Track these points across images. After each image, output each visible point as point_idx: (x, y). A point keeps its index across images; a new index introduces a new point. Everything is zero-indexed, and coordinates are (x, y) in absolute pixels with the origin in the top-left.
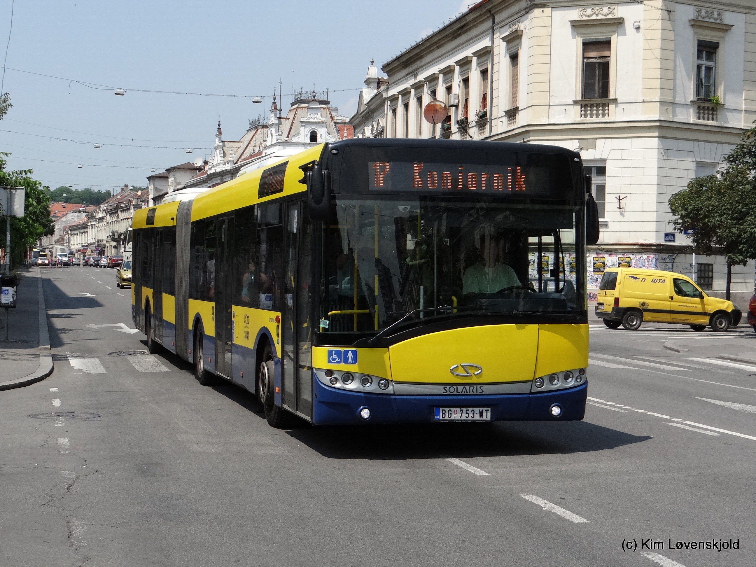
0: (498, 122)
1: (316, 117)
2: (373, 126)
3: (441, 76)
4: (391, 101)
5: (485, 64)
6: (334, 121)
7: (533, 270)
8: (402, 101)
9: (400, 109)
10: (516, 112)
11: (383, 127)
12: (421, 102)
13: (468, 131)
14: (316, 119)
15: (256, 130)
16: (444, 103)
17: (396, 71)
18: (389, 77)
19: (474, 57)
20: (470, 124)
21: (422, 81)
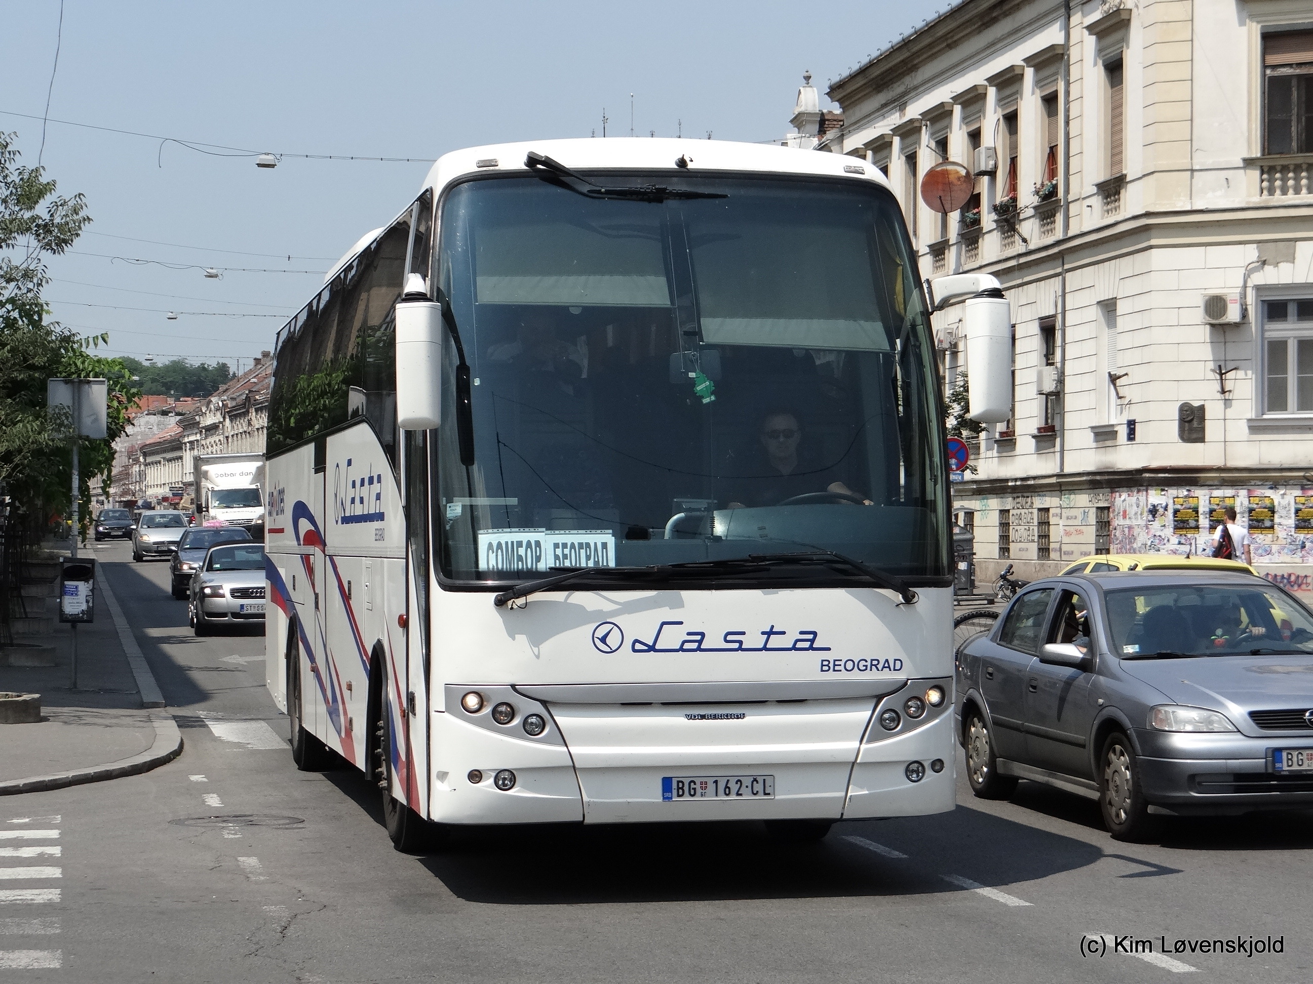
0: (1081, 207)
3: (957, 109)
5: (1051, 82)
7: (1164, 526)
10: (1119, 186)
12: (915, 165)
13: (1017, 227)
16: (964, 167)
17: (860, 98)
18: (844, 112)
19: (1028, 67)
20: (1023, 211)
21: (917, 120)
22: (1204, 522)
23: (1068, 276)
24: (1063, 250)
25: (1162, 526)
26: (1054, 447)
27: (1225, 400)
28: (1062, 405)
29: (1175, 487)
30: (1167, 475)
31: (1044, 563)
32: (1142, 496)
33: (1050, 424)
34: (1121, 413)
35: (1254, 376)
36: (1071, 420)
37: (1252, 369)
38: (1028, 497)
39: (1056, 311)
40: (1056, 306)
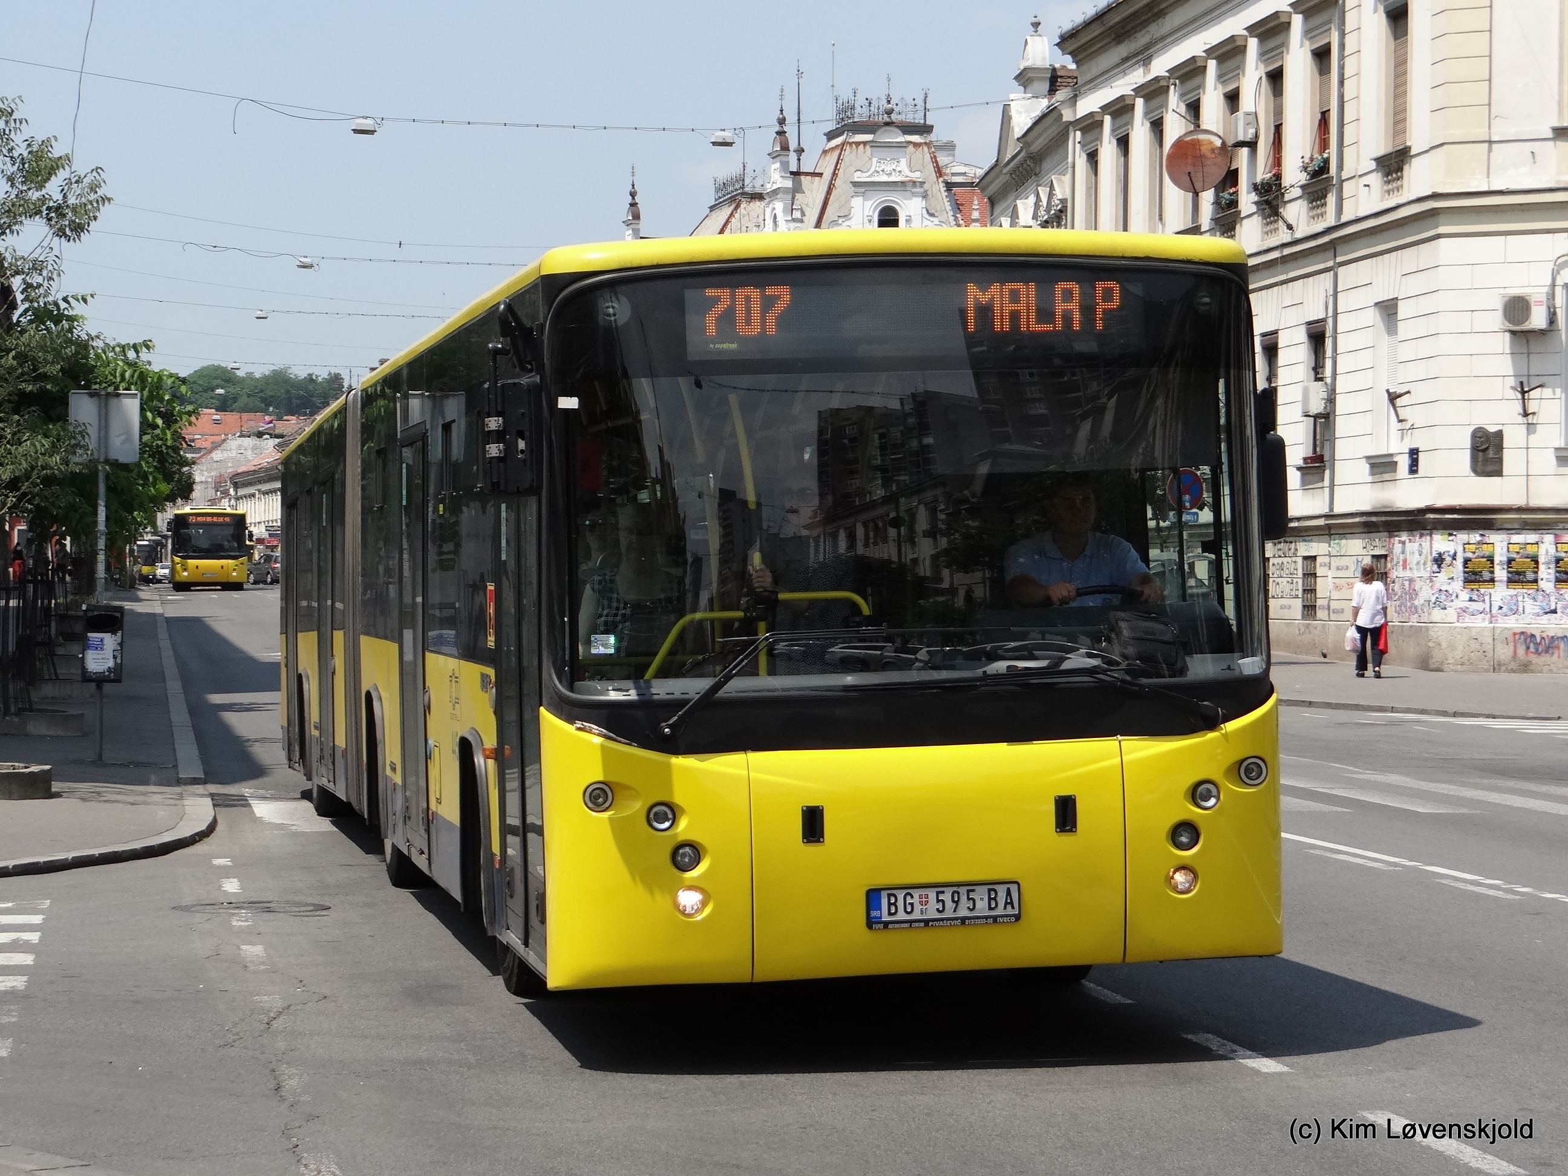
0: (1357, 187)
1: (894, 170)
2: (1038, 195)
3: (1212, 65)
4: (1085, 130)
5: (1323, 32)
6: (945, 177)
7: (1452, 578)
8: (1113, 131)
9: (1108, 150)
10: (1402, 161)
11: (1063, 201)
12: (1161, 132)
13: (1281, 210)
14: (894, 173)
15: (733, 206)
16: (1220, 137)
17: (1096, 51)
18: (1078, 67)
19: (1296, 13)
20: (1288, 191)
21: (1164, 78)
22: (1501, 574)
23: (1341, 270)
24: (1335, 239)
25: (1449, 579)
26: (1323, 481)
27: (1528, 424)
28: (1333, 430)
29: (1466, 532)
30: (1455, 516)
31: (1309, 624)
32: (1425, 541)
33: (1319, 453)
34: (1402, 439)
35: (1563, 395)
36: (1342, 449)
37: (1561, 387)
38: (1291, 542)
39: (1327, 314)
40: (1327, 308)
